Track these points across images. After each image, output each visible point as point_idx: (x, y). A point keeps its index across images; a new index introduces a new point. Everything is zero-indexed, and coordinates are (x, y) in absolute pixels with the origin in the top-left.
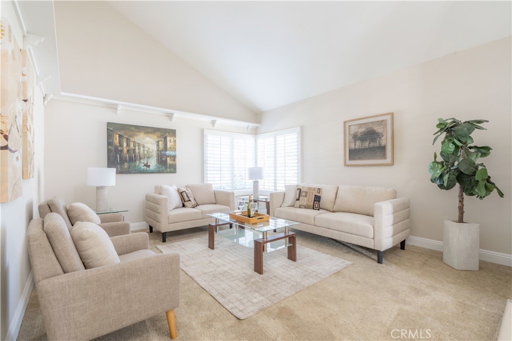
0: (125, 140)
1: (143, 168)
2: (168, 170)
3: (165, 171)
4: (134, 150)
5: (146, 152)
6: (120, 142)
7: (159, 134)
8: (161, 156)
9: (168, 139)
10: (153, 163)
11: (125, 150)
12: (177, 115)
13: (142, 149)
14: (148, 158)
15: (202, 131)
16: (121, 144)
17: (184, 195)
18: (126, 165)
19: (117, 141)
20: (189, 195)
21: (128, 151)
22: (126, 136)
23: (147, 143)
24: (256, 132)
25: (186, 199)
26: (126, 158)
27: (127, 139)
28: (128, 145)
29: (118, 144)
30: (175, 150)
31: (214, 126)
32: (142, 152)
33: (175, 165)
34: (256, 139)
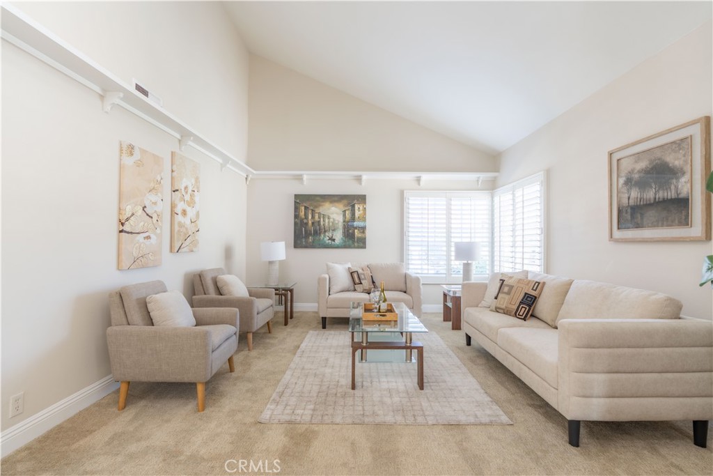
0: (310, 212)
1: (327, 242)
2: (356, 244)
3: (353, 246)
4: (319, 222)
5: (331, 224)
6: (305, 215)
7: (345, 202)
8: (348, 227)
9: (356, 206)
10: (339, 236)
11: (310, 222)
12: (366, 177)
13: (327, 221)
14: (334, 230)
15: (402, 193)
16: (306, 217)
17: (356, 276)
18: (311, 239)
19: (302, 214)
20: (362, 277)
21: (313, 223)
22: (311, 208)
23: (333, 214)
24: (492, 186)
25: (357, 281)
26: (310, 231)
27: (312, 210)
28: (313, 217)
29: (303, 217)
30: (365, 221)
31: (419, 184)
32: (327, 224)
33: (365, 238)
34: (492, 198)
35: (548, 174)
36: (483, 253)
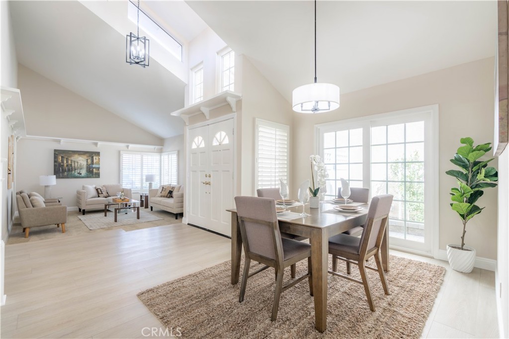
0: (65, 159)
1: (77, 175)
2: (94, 176)
3: (92, 177)
4: (71, 165)
5: (79, 166)
6: (62, 160)
7: (88, 155)
8: (89, 168)
9: (94, 157)
10: (84, 172)
11: (65, 165)
12: (100, 143)
13: (76, 164)
14: (81, 169)
15: (119, 152)
17: (99, 190)
18: (66, 174)
19: (60, 159)
20: (102, 191)
21: (67, 165)
22: (66, 157)
23: (80, 161)
24: (161, 151)
25: (100, 192)
26: (66, 169)
27: (67, 159)
28: (67, 162)
29: (61, 162)
30: (99, 164)
31: (128, 149)
32: (76, 166)
33: (99, 173)
34: (161, 156)
35: (179, 152)
36: (157, 178)
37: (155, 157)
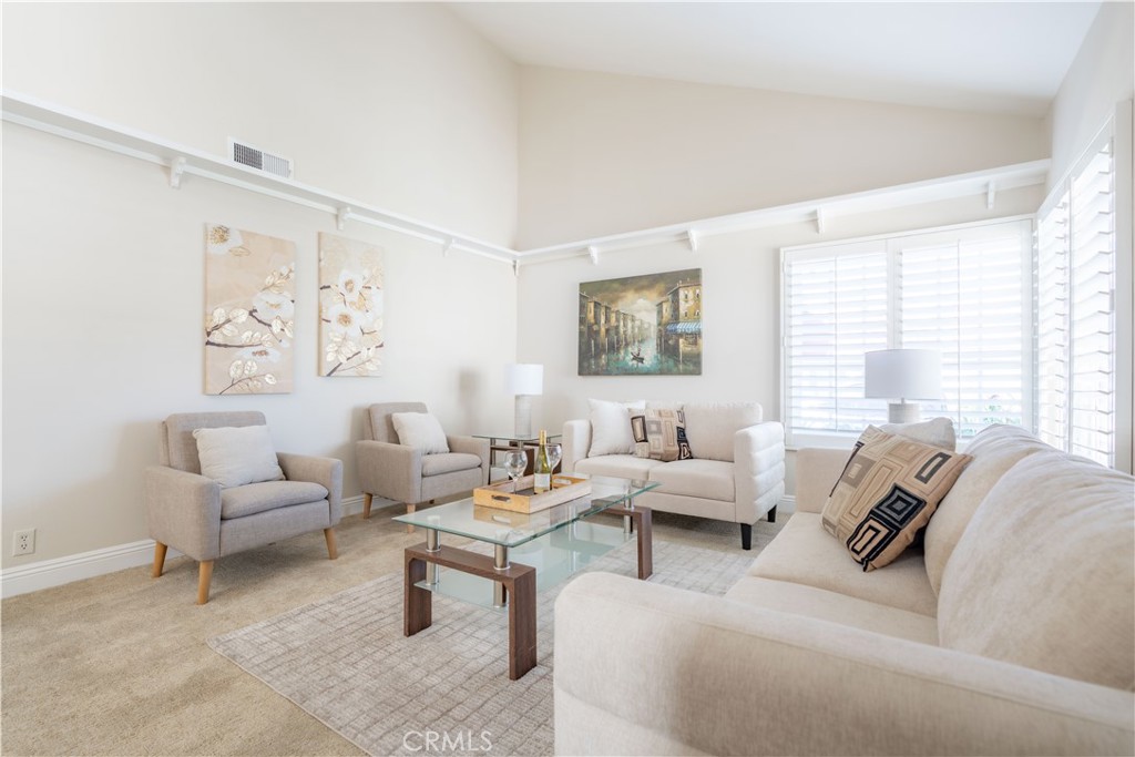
0: (603, 310)
1: (630, 363)
2: (681, 367)
3: (675, 370)
4: (617, 327)
5: (636, 330)
6: (595, 315)
7: (661, 286)
8: (667, 335)
9: (682, 293)
10: (650, 352)
11: (603, 330)
13: (630, 324)
14: (641, 342)
15: (776, 253)
16: (597, 322)
17: (637, 425)
19: (591, 316)
20: (652, 428)
21: (607, 331)
22: (605, 304)
23: (639, 311)
24: (1033, 200)
26: (603, 345)
27: (607, 308)
28: (608, 320)
29: (593, 321)
30: (698, 320)
31: (817, 230)
32: (629, 332)
37: (999, 246)
